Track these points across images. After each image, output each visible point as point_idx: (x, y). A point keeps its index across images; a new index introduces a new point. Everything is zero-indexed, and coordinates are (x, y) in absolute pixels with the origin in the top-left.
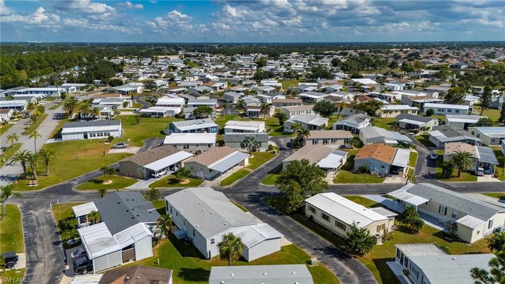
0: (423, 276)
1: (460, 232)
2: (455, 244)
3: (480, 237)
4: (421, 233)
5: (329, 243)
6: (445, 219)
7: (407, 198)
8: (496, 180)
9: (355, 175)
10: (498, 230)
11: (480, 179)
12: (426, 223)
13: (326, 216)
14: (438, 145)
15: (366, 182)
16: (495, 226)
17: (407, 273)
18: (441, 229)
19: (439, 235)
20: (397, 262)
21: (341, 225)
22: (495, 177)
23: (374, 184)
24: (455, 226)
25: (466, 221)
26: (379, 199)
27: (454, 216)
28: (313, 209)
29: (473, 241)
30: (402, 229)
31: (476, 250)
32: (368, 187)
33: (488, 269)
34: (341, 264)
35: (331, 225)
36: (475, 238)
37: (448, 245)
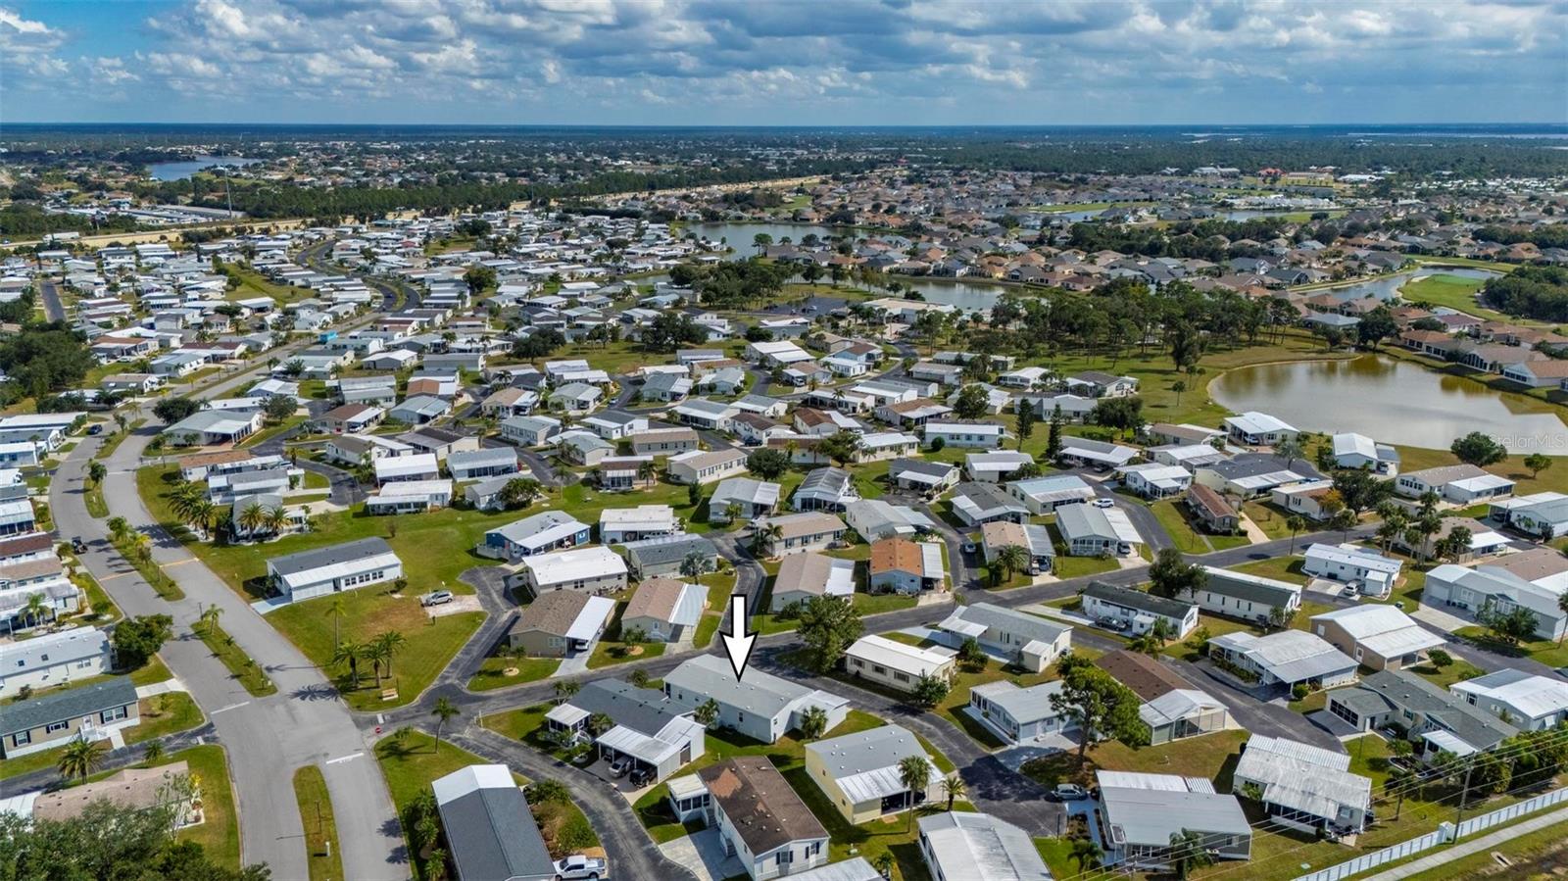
0: (1005, 712)
1: (1027, 663)
2: (1023, 676)
3: (1048, 663)
4: (987, 670)
5: (893, 701)
6: (1008, 647)
7: (963, 627)
8: (1055, 580)
9: (876, 599)
10: (1064, 653)
11: (1037, 581)
12: (991, 657)
13: (879, 669)
14: (969, 523)
15: (895, 608)
16: (1060, 649)
17: (986, 715)
18: (1006, 661)
19: (1007, 668)
20: (974, 706)
21: (902, 676)
22: (1054, 574)
23: (907, 610)
24: (1020, 655)
25: (1032, 647)
26: (923, 633)
27: (1017, 643)
28: (859, 662)
29: (1041, 669)
30: (966, 669)
31: (1045, 679)
32: (902, 615)
33: (1061, 692)
34: (916, 720)
35: (888, 679)
36: (1043, 666)
37: (1019, 678)
